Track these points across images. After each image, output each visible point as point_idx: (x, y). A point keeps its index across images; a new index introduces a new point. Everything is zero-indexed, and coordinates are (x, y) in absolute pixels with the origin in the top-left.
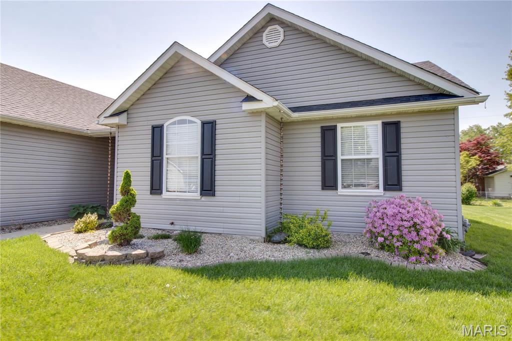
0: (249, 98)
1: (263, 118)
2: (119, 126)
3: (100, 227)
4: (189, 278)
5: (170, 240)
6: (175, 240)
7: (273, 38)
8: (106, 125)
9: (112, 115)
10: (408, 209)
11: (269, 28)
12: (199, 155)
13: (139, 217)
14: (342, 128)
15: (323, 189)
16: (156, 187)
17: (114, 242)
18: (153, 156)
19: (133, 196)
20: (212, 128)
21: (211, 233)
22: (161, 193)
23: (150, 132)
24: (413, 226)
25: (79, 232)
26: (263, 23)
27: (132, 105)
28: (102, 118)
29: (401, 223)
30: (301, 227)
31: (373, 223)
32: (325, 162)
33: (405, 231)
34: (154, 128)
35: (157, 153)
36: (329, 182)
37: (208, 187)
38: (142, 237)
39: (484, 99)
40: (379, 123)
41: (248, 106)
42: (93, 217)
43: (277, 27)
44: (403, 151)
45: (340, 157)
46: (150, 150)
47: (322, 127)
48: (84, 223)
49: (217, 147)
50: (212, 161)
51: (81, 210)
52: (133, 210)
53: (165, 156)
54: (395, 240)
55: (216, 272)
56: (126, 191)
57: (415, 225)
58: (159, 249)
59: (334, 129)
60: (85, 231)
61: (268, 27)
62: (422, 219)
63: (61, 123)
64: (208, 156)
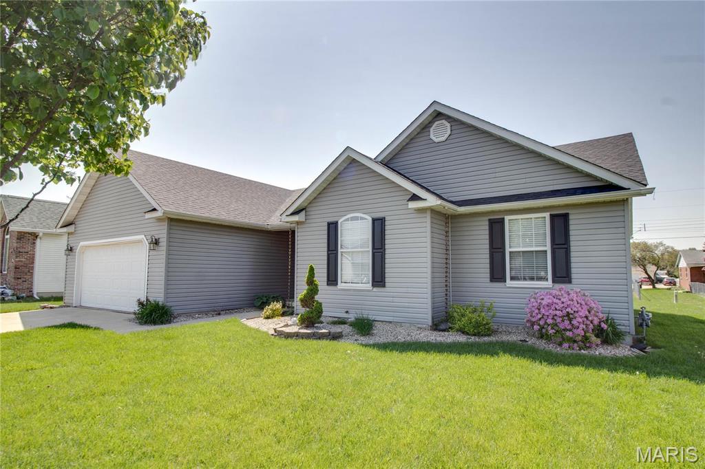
0: (415, 198)
1: (428, 215)
2: (298, 223)
3: (283, 314)
4: (363, 349)
5: (346, 325)
6: (351, 325)
7: (439, 133)
8: (287, 222)
9: (293, 214)
10: (562, 300)
11: (437, 123)
12: (370, 249)
13: (321, 304)
14: (509, 220)
15: (491, 281)
16: (332, 279)
17: (302, 324)
18: (329, 250)
19: (316, 285)
20: (382, 224)
21: (382, 321)
22: (337, 284)
23: (326, 228)
24: (567, 316)
25: (268, 318)
26: (431, 119)
27: (310, 203)
28: (284, 216)
29: (555, 312)
30: (463, 315)
31: (531, 312)
32: (493, 255)
33: (559, 320)
34: (329, 224)
35: (332, 248)
36: (497, 274)
37: (379, 279)
38: (322, 323)
39: (651, 191)
40: (547, 215)
41: (414, 205)
42: (278, 306)
43: (444, 121)
44: (572, 244)
45: (508, 250)
46: (326, 245)
47: (490, 220)
48: (271, 310)
49: (387, 242)
50: (382, 255)
51: (265, 299)
52: (317, 298)
53: (340, 250)
54: (549, 328)
55: (384, 347)
56: (311, 282)
57: (568, 314)
58: (339, 330)
59: (502, 221)
60: (272, 317)
61: (434, 122)
62: (576, 309)
63: (247, 221)
64: (379, 250)
